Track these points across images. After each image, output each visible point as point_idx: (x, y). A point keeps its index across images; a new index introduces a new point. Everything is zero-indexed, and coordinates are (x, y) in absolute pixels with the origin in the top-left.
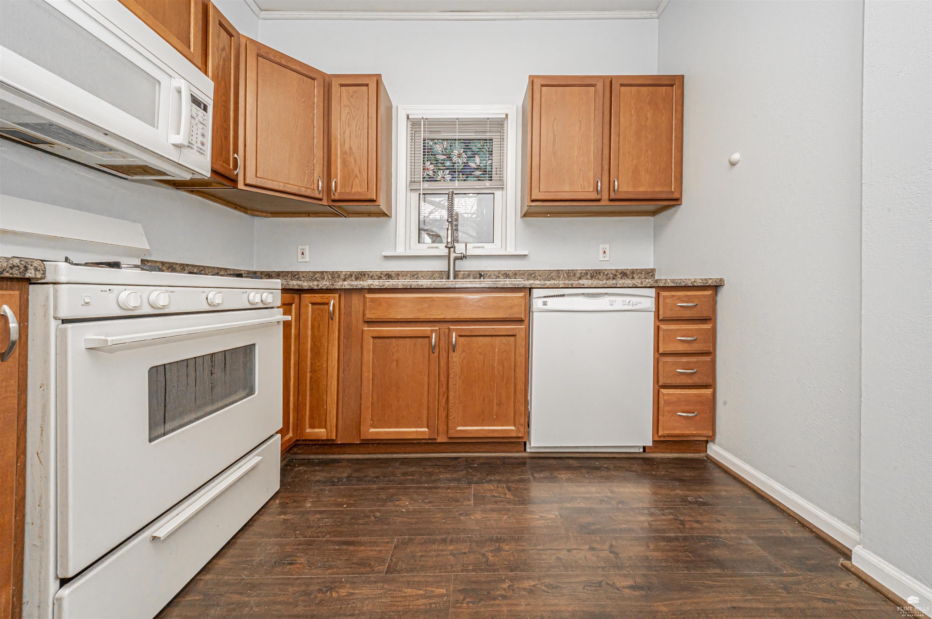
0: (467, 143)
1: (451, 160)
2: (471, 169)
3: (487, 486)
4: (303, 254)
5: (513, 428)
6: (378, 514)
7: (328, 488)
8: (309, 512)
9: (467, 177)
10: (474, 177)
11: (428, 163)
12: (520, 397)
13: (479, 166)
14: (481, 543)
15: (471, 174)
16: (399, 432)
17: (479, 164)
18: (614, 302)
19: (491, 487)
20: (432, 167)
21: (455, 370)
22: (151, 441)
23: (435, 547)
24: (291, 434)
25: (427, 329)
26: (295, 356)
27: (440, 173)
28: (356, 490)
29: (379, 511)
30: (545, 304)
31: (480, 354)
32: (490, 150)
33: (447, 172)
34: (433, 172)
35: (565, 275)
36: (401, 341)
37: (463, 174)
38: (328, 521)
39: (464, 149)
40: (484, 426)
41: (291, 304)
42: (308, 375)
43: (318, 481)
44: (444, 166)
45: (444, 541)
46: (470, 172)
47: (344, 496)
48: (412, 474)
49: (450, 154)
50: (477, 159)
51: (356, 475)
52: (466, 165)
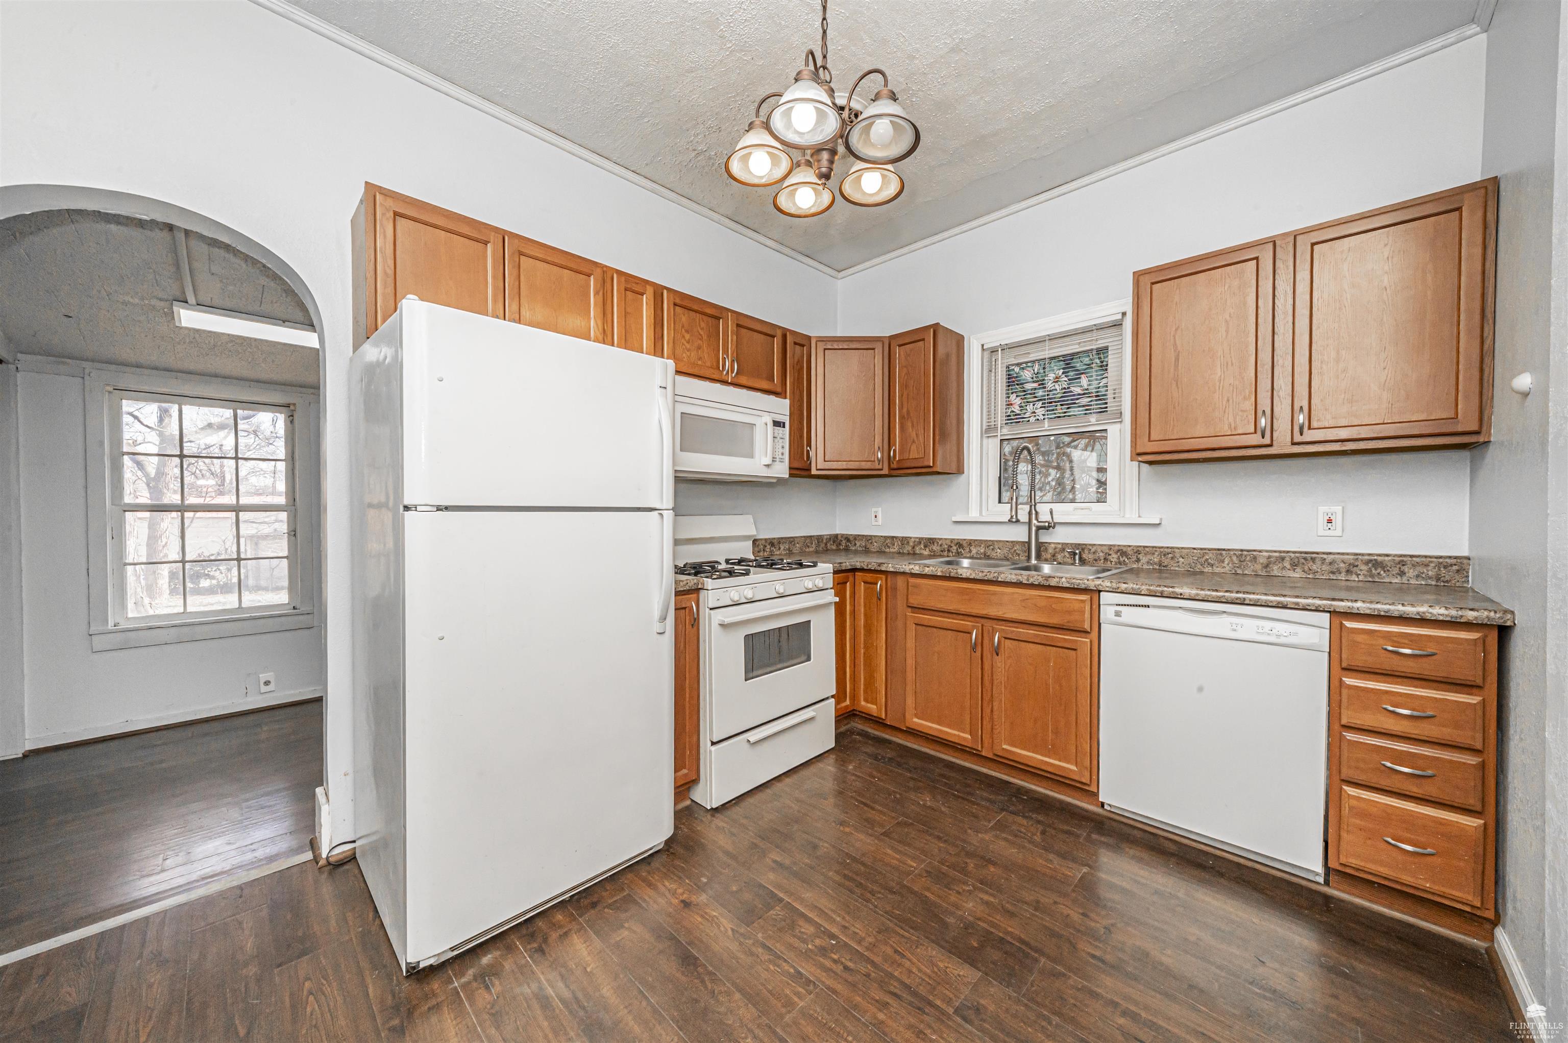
0: (1068, 361)
1: (1045, 388)
2: (1074, 395)
3: (1019, 819)
4: (876, 516)
5: (1074, 768)
6: (898, 796)
7: (870, 760)
8: (849, 773)
9: (1068, 408)
10: (1079, 407)
11: (1013, 397)
12: (1085, 732)
13: (1087, 389)
14: (969, 855)
15: (1075, 403)
16: (941, 730)
17: (1086, 387)
18: (1239, 627)
19: (1025, 822)
20: (1018, 401)
21: (1001, 676)
22: (746, 680)
23: (928, 838)
24: (848, 702)
25: (967, 624)
26: (850, 631)
27: (1030, 408)
28: (891, 771)
29: (900, 794)
30: (1118, 614)
31: (1030, 664)
32: (1105, 363)
33: (1040, 404)
34: (1020, 407)
35: (1234, 558)
36: (942, 632)
37: (1062, 405)
38: (858, 784)
39: (1063, 369)
40: (1036, 753)
41: (846, 583)
42: (862, 651)
43: (866, 753)
44: (1035, 397)
45: (939, 838)
46: (1072, 400)
47: (879, 772)
48: (948, 778)
49: (1044, 380)
50: (1084, 381)
51: (899, 759)
52: (1066, 391)
